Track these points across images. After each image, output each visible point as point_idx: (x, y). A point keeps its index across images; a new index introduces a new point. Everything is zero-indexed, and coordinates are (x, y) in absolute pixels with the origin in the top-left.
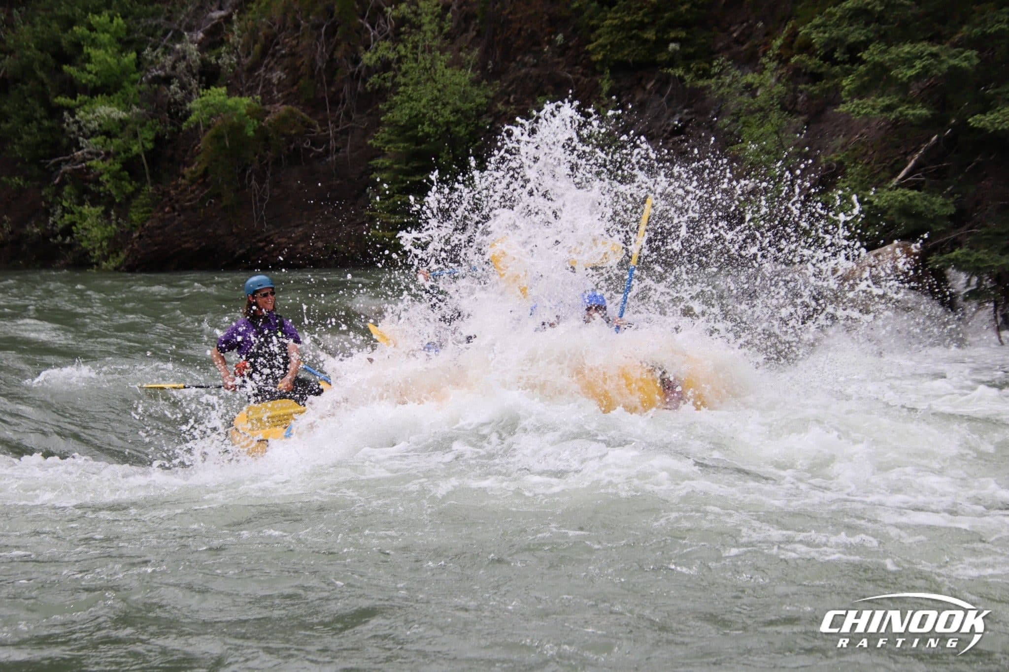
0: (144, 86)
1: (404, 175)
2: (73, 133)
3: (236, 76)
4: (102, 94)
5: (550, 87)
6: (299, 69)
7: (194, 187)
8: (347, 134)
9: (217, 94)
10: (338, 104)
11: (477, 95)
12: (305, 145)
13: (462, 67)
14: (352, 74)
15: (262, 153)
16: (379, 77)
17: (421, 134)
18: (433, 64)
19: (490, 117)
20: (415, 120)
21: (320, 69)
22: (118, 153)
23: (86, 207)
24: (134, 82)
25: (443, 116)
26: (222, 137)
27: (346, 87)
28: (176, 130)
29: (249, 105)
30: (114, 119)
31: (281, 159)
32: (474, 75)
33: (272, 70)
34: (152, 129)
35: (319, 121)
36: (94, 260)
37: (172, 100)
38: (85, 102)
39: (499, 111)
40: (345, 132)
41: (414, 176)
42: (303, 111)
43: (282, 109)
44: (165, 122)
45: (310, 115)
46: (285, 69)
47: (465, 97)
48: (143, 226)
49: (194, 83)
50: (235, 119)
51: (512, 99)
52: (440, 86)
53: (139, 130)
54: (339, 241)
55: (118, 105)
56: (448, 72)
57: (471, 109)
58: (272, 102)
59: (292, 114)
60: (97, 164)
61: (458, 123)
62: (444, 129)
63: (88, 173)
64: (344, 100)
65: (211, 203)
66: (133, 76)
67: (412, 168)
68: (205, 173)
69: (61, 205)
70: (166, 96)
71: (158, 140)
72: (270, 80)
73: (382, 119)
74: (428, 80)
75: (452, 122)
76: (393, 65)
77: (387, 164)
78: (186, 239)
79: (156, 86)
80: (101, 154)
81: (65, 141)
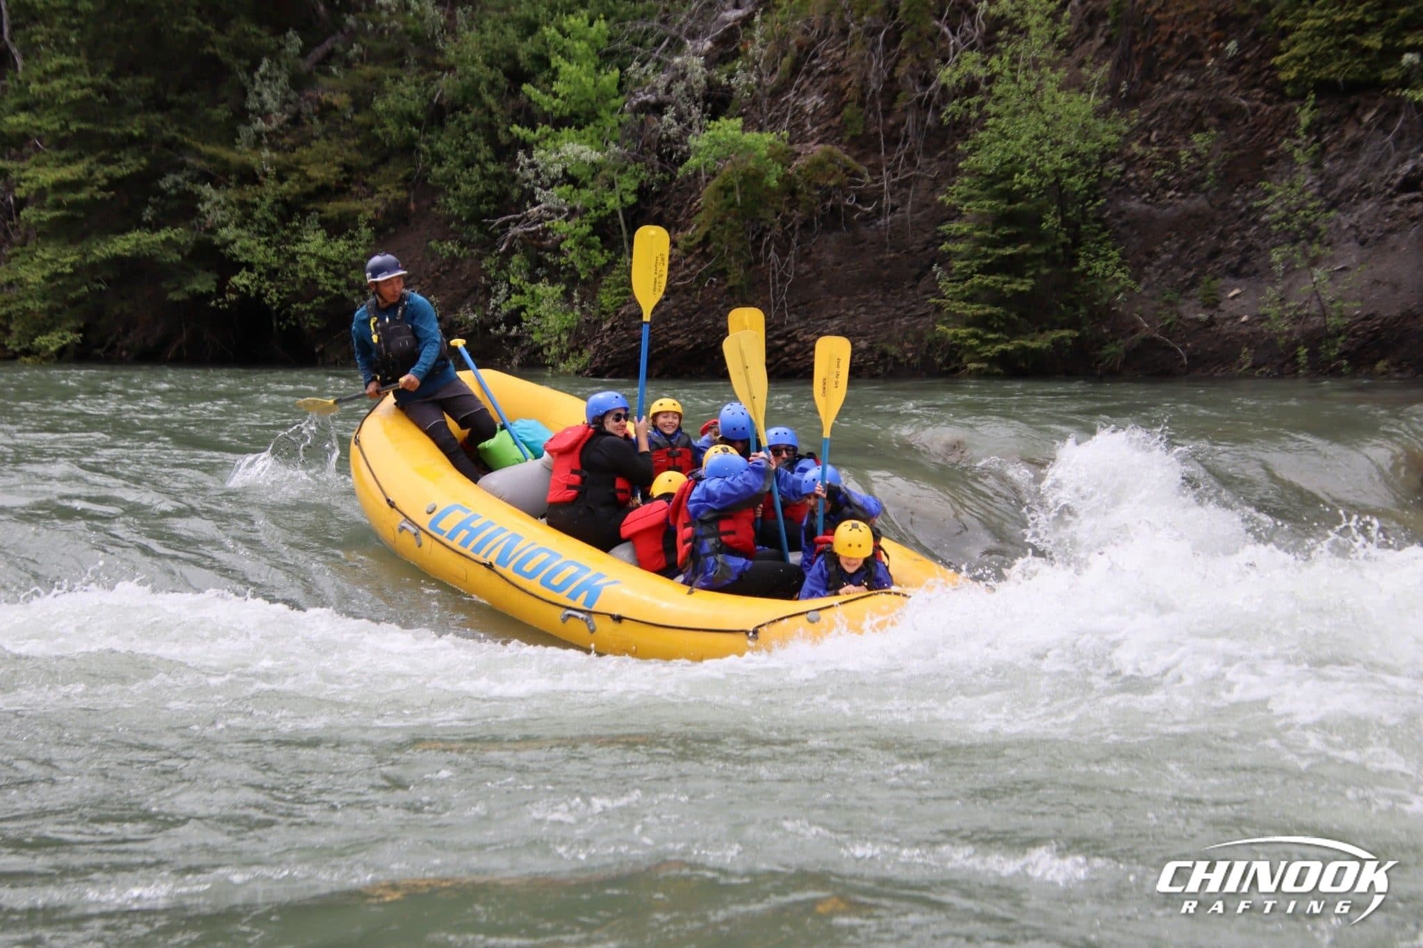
0: (627, 116)
1: (989, 246)
2: (528, 181)
3: (755, 102)
4: (570, 127)
5: (1213, 120)
6: (844, 93)
7: (690, 260)
8: (908, 187)
9: (729, 128)
10: (897, 143)
11: (1105, 131)
12: (847, 202)
13: (1082, 90)
14: (920, 100)
15: (787, 212)
16: (960, 104)
17: (1017, 187)
18: (1039, 87)
19: (1120, 163)
20: (1008, 167)
21: (874, 92)
22: (587, 210)
23: (541, 285)
24: (614, 110)
25: (1051, 160)
26: (732, 189)
27: (910, 119)
28: (667, 178)
29: (771, 144)
30: (585, 162)
31: (812, 221)
32: (1100, 102)
33: (805, 93)
34: (636, 177)
35: (869, 167)
36: (548, 361)
37: (664, 136)
38: (547, 136)
39: (1134, 155)
40: (905, 183)
41: (1003, 248)
42: (847, 152)
43: (816, 150)
44: (652, 167)
45: (856, 158)
46: (824, 92)
47: (1085, 133)
48: (617, 313)
49: (696, 112)
50: (752, 164)
51: (1153, 138)
52: (1048, 118)
53: (616, 177)
54: (889, 340)
55: (592, 142)
56: (1062, 97)
57: (1094, 151)
58: (803, 139)
59: (832, 159)
60: (561, 226)
61: (1072, 172)
62: (1052, 180)
63: (544, 238)
64: (907, 136)
65: (712, 282)
66: (613, 102)
67: (1000, 235)
68: (706, 240)
69: (508, 281)
70: (656, 130)
71: (642, 191)
72: (802, 108)
73: (961, 165)
74: (1031, 108)
75: (1064, 171)
76: (982, 86)
77: (965, 230)
78: (675, 333)
79: (643, 116)
80: (563, 212)
81: (516, 193)
